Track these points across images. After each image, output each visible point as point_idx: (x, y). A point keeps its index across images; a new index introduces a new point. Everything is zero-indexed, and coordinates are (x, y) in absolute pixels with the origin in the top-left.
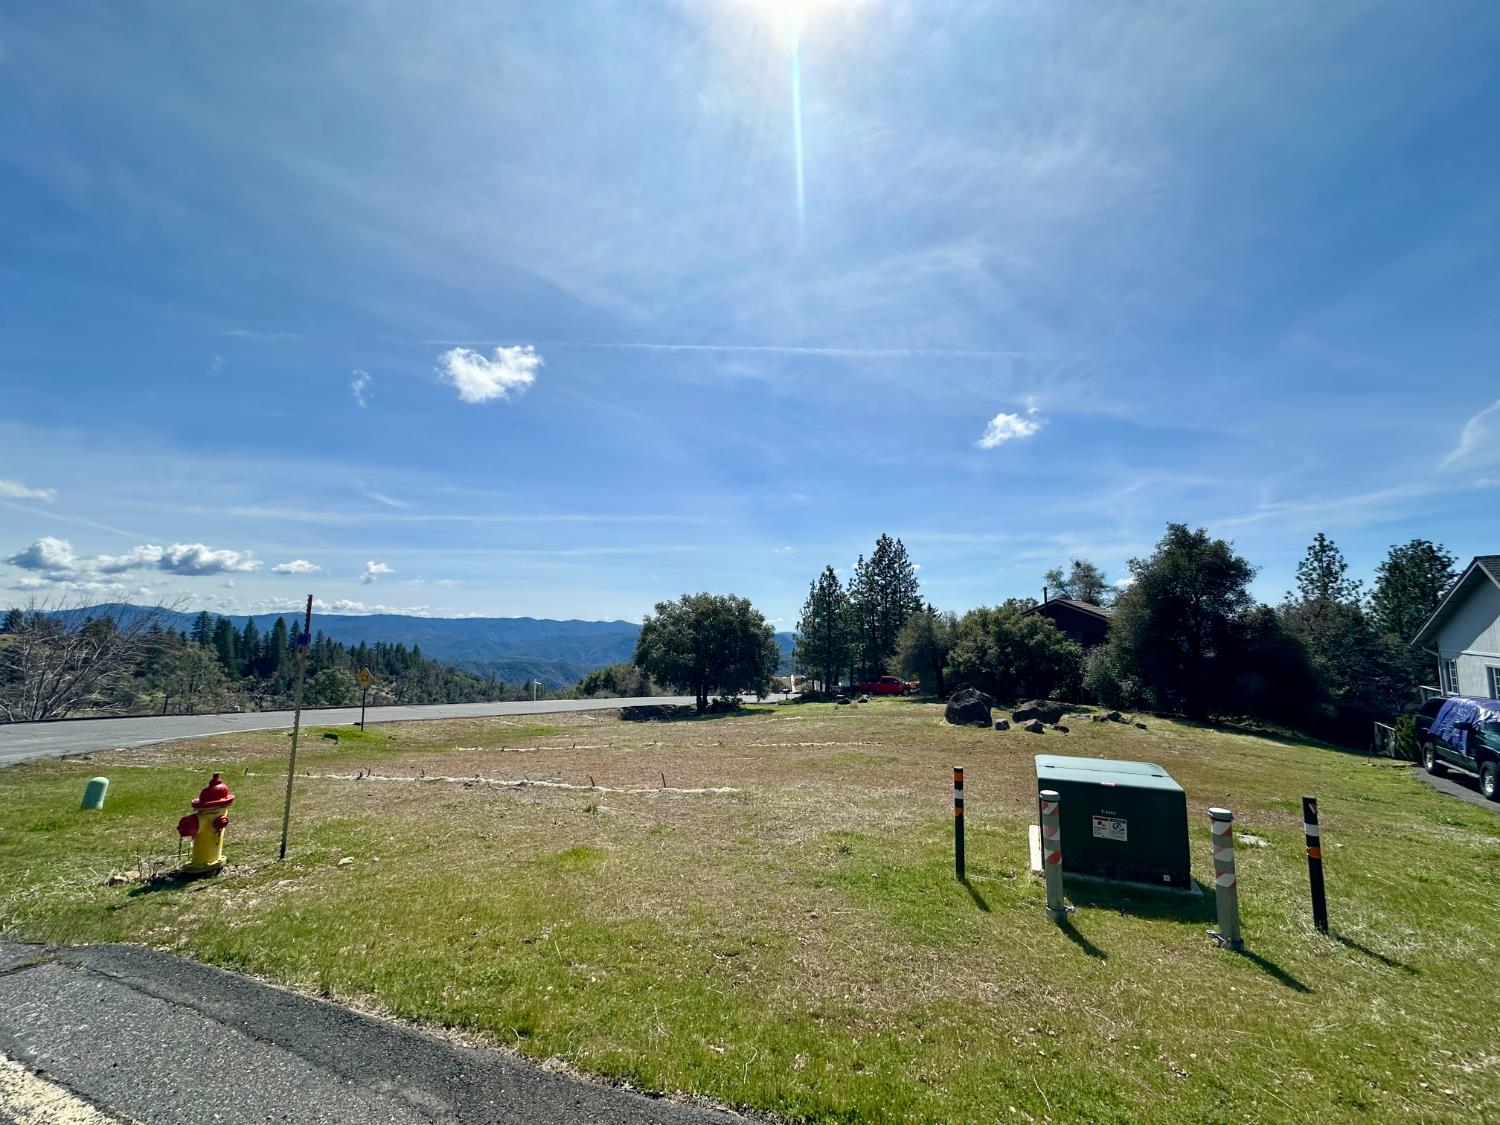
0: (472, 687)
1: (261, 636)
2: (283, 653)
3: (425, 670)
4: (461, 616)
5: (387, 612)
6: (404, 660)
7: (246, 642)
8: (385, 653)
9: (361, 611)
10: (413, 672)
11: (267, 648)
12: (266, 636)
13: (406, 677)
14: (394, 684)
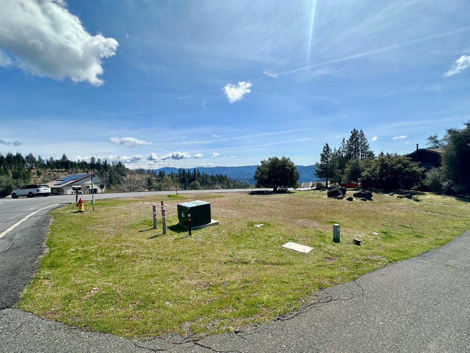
0: (240, 186)
1: (191, 174)
2: (196, 177)
3: (228, 181)
4: (238, 166)
5: (219, 166)
6: (223, 179)
7: (189, 175)
8: (219, 177)
9: (213, 166)
10: (225, 182)
11: (193, 176)
12: (192, 173)
13: (224, 183)
14: (221, 185)
